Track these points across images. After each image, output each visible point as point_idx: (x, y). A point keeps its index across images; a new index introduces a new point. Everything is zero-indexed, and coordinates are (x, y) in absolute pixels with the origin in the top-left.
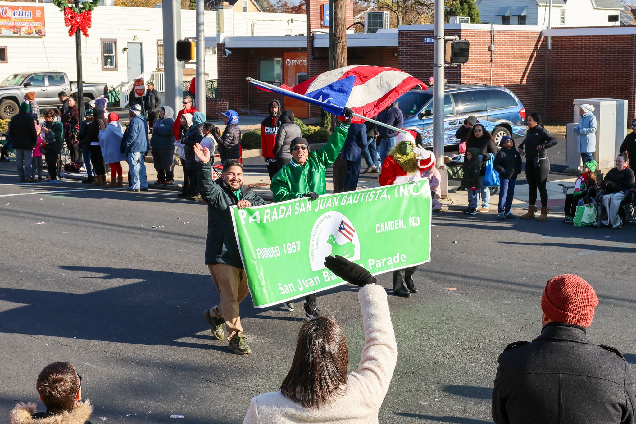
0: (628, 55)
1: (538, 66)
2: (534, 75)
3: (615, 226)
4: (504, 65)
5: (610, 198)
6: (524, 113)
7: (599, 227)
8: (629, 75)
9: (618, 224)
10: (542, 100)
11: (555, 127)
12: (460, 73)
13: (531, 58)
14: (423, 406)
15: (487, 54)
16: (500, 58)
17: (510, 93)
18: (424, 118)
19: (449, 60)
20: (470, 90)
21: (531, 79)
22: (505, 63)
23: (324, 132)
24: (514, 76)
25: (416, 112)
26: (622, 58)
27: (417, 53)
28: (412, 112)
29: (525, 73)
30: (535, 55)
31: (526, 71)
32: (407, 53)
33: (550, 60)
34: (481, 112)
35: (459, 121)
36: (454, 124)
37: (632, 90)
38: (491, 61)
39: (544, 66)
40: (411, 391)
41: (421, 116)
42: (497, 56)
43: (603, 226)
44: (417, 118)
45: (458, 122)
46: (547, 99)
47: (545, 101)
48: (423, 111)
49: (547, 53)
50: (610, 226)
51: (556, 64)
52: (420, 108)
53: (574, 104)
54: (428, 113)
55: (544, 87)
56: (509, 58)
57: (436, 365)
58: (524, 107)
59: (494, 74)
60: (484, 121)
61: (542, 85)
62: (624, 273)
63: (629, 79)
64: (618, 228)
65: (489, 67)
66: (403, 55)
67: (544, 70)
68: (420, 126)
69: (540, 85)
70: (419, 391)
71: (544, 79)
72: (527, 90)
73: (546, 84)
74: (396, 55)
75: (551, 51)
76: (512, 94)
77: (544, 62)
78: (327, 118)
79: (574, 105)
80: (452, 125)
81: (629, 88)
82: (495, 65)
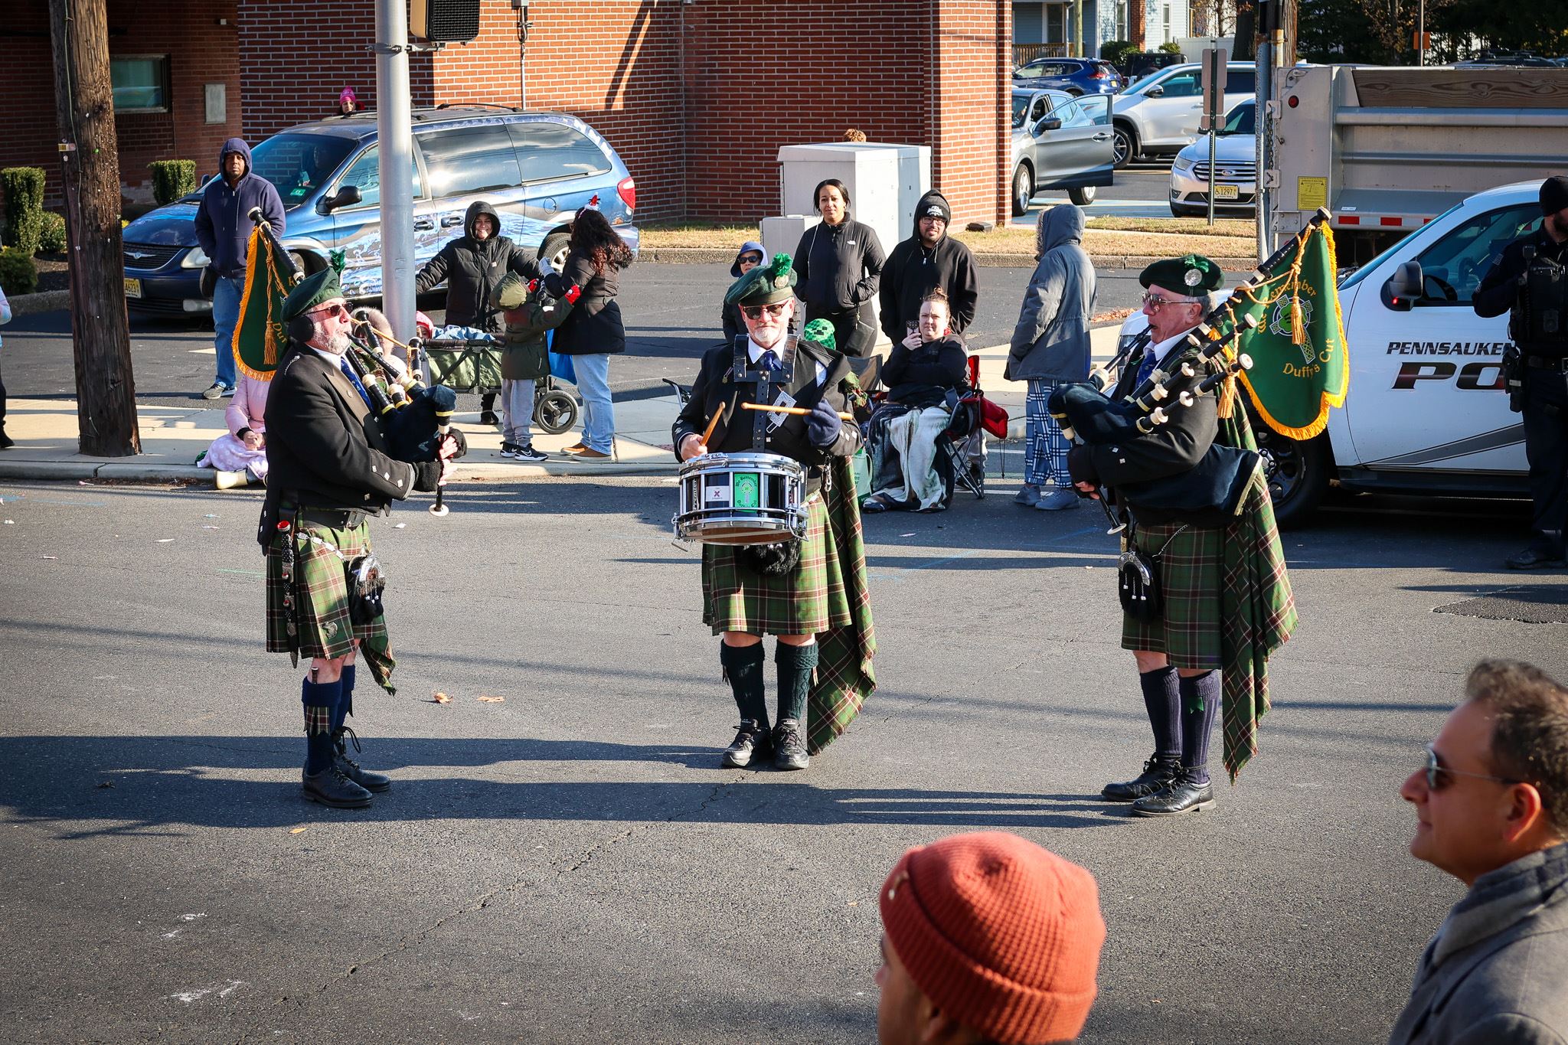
0: (914, 20)
1: (658, 54)
2: (646, 79)
3: (926, 504)
4: (560, 50)
5: (911, 424)
6: (630, 190)
7: (882, 511)
8: (921, 76)
9: (936, 499)
10: (673, 152)
11: (716, 233)
12: (431, 75)
13: (636, 29)
14: (467, 1026)
15: (509, 18)
16: (546, 31)
17: (588, 131)
18: (335, 211)
19: (421, 31)
20: (469, 126)
21: (641, 92)
22: (561, 44)
23: (20, 261)
24: (588, 82)
25: (309, 195)
26: (897, 26)
27: (296, 15)
28: (299, 193)
29: (619, 74)
30: (648, 20)
31: (622, 67)
32: (266, 16)
33: (692, 34)
34: (507, 191)
35: (440, 218)
36: (426, 228)
37: (929, 118)
38: (522, 40)
39: (676, 53)
40: (428, 987)
41: (327, 206)
42: (539, 24)
43: (892, 506)
44: (312, 211)
45: (438, 224)
46: (687, 151)
47: (682, 158)
48: (332, 193)
49: (682, 13)
50: (914, 501)
51: (710, 46)
52: (320, 180)
53: (779, 159)
54: (348, 196)
55: (678, 115)
56: (574, 30)
57: (487, 910)
58: (632, 174)
59: (532, 78)
60: (514, 216)
61: (672, 109)
62: (972, 629)
63: (921, 90)
64: (934, 510)
65: (515, 58)
66: (254, 23)
67: (677, 66)
68: (324, 236)
69: (666, 109)
70: (450, 984)
71: (677, 90)
72: (629, 124)
73: (683, 105)
74: (223, 22)
75: (693, 9)
76: (594, 137)
77: (674, 41)
78: (25, 220)
79: (782, 164)
80: (422, 232)
81: (922, 115)
82: (532, 51)
